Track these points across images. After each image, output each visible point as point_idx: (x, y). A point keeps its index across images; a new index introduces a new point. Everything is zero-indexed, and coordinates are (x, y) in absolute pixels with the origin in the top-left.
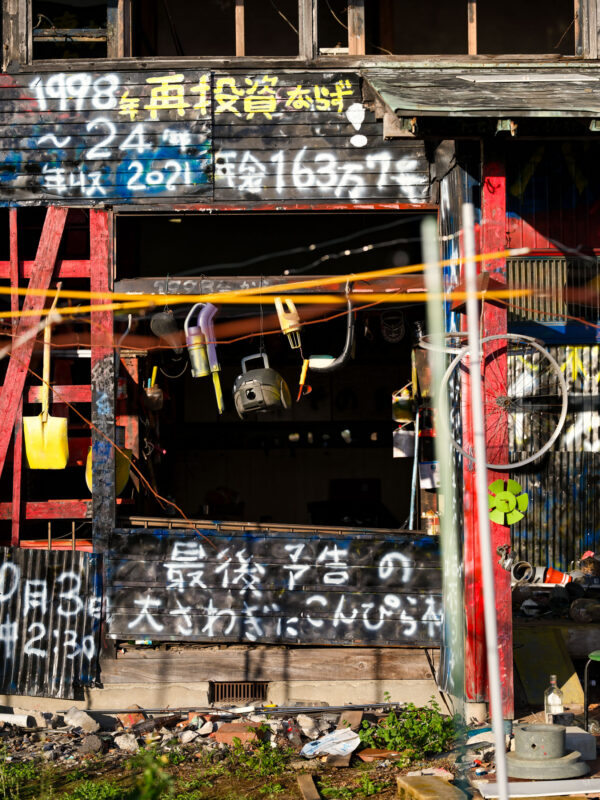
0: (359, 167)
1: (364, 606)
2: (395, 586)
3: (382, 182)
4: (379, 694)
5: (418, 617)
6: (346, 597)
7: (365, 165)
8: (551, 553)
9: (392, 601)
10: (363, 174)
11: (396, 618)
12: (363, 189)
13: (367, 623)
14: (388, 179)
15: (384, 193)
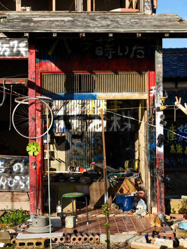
0: (8, 45)
1: (9, 179)
2: (18, 173)
3: (15, 50)
4: (13, 206)
5: (25, 183)
6: (3, 176)
7: (10, 45)
8: (84, 163)
9: (17, 178)
10: (9, 47)
11: (18, 183)
12: (9, 52)
13: (9, 184)
14: (17, 49)
15: (16, 53)
